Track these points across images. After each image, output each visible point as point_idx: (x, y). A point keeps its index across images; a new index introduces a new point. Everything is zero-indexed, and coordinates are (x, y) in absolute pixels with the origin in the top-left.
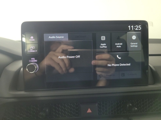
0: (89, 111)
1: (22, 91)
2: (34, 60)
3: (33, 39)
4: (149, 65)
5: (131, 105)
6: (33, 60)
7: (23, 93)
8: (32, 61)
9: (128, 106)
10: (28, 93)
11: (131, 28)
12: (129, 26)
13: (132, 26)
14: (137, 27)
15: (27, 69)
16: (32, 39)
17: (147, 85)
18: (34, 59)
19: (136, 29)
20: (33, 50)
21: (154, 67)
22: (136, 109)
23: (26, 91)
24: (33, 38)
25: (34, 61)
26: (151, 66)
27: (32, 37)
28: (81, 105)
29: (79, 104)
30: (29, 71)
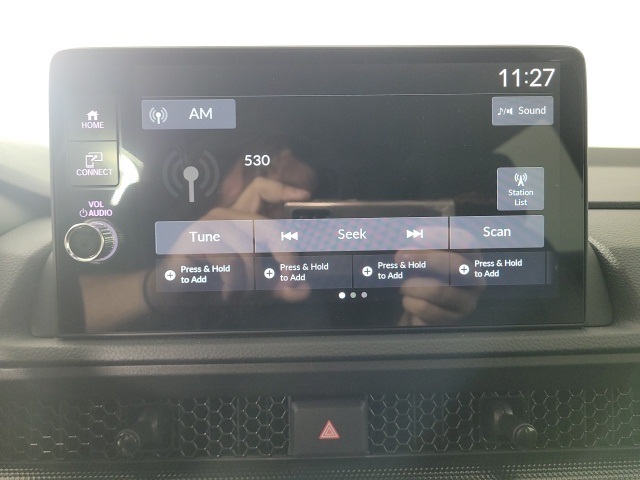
0: (329, 432)
1: (52, 337)
2: (99, 208)
3: (99, 120)
4: (590, 239)
5: (511, 413)
6: (96, 209)
7: (51, 346)
8: (91, 213)
9: (497, 417)
10: (77, 346)
11: (511, 79)
12: (504, 71)
13: (517, 71)
14: (536, 74)
15: (67, 246)
16: (93, 120)
17: (579, 328)
18: (100, 204)
19: (532, 85)
20: (96, 168)
21: (614, 251)
22: (531, 429)
23: (64, 339)
24: (96, 119)
25: (99, 212)
26: (602, 249)
27: (93, 114)
28: (295, 408)
29: (286, 400)
30: (76, 254)
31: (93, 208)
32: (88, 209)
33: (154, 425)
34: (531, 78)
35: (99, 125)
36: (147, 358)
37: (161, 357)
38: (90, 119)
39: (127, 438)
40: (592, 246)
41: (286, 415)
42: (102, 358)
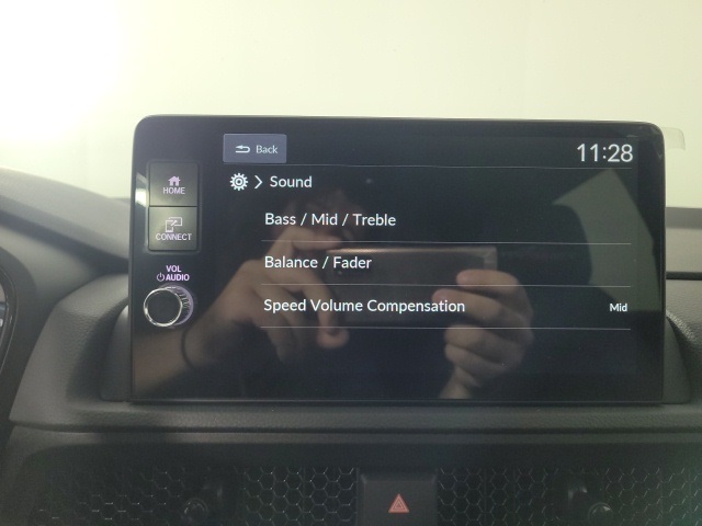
0: (399, 506)
1: (121, 401)
2: (177, 273)
3: (180, 186)
4: (668, 313)
5: (585, 491)
6: (174, 274)
7: (123, 410)
8: (169, 277)
9: (571, 494)
10: (146, 412)
11: (590, 154)
12: (582, 147)
13: (596, 146)
14: (614, 149)
15: (146, 311)
16: (174, 186)
17: (657, 405)
18: (177, 269)
19: (610, 160)
20: (175, 233)
21: (691, 326)
22: (607, 509)
24: (177, 184)
25: (176, 276)
26: (679, 323)
27: (175, 180)
28: (365, 480)
29: (354, 471)
30: (155, 320)
31: (171, 273)
32: (166, 273)
33: (220, 493)
34: (610, 153)
35: (181, 191)
36: (220, 425)
37: (235, 425)
38: (171, 184)
39: (194, 507)
40: (670, 320)
41: (354, 486)
42: (175, 425)
